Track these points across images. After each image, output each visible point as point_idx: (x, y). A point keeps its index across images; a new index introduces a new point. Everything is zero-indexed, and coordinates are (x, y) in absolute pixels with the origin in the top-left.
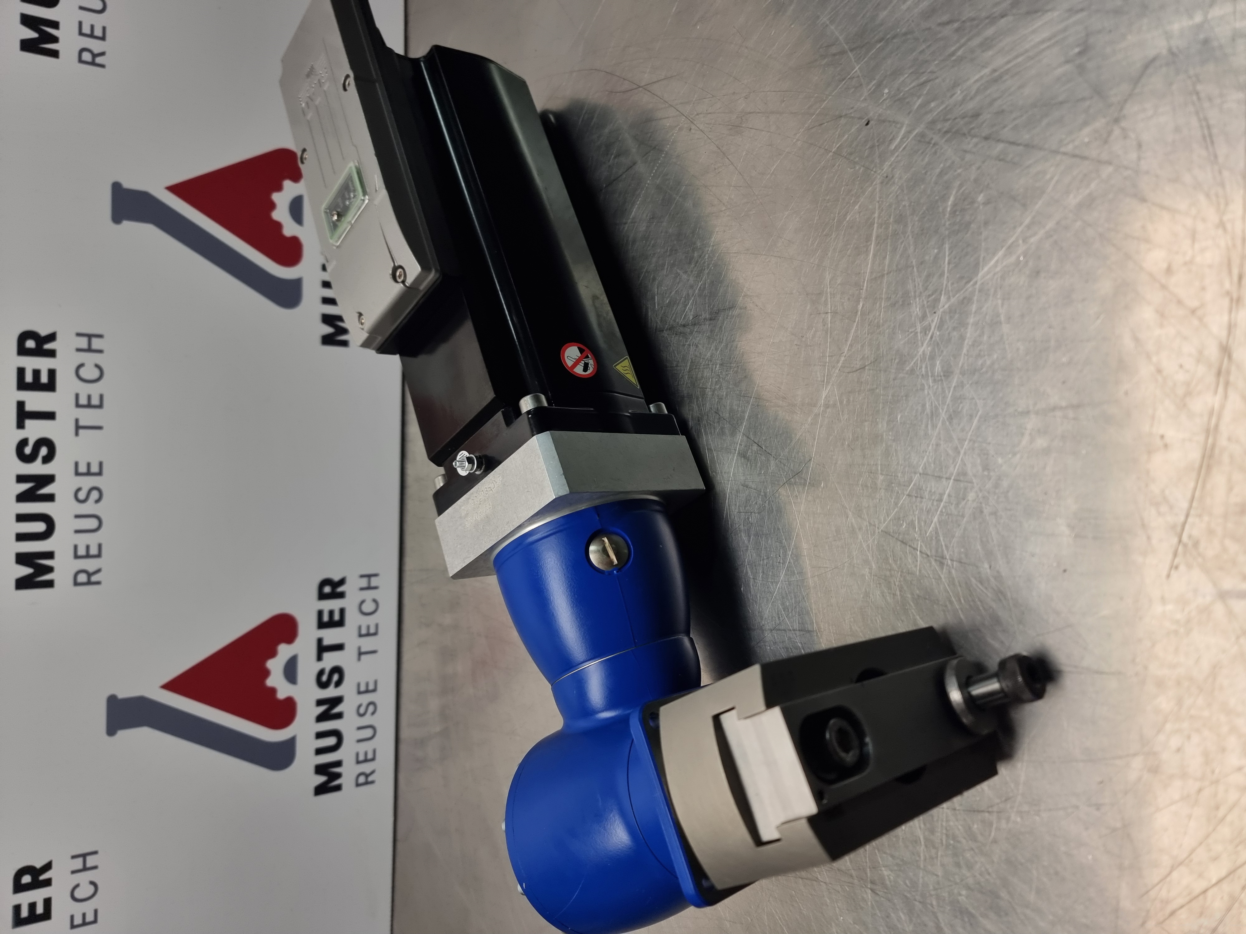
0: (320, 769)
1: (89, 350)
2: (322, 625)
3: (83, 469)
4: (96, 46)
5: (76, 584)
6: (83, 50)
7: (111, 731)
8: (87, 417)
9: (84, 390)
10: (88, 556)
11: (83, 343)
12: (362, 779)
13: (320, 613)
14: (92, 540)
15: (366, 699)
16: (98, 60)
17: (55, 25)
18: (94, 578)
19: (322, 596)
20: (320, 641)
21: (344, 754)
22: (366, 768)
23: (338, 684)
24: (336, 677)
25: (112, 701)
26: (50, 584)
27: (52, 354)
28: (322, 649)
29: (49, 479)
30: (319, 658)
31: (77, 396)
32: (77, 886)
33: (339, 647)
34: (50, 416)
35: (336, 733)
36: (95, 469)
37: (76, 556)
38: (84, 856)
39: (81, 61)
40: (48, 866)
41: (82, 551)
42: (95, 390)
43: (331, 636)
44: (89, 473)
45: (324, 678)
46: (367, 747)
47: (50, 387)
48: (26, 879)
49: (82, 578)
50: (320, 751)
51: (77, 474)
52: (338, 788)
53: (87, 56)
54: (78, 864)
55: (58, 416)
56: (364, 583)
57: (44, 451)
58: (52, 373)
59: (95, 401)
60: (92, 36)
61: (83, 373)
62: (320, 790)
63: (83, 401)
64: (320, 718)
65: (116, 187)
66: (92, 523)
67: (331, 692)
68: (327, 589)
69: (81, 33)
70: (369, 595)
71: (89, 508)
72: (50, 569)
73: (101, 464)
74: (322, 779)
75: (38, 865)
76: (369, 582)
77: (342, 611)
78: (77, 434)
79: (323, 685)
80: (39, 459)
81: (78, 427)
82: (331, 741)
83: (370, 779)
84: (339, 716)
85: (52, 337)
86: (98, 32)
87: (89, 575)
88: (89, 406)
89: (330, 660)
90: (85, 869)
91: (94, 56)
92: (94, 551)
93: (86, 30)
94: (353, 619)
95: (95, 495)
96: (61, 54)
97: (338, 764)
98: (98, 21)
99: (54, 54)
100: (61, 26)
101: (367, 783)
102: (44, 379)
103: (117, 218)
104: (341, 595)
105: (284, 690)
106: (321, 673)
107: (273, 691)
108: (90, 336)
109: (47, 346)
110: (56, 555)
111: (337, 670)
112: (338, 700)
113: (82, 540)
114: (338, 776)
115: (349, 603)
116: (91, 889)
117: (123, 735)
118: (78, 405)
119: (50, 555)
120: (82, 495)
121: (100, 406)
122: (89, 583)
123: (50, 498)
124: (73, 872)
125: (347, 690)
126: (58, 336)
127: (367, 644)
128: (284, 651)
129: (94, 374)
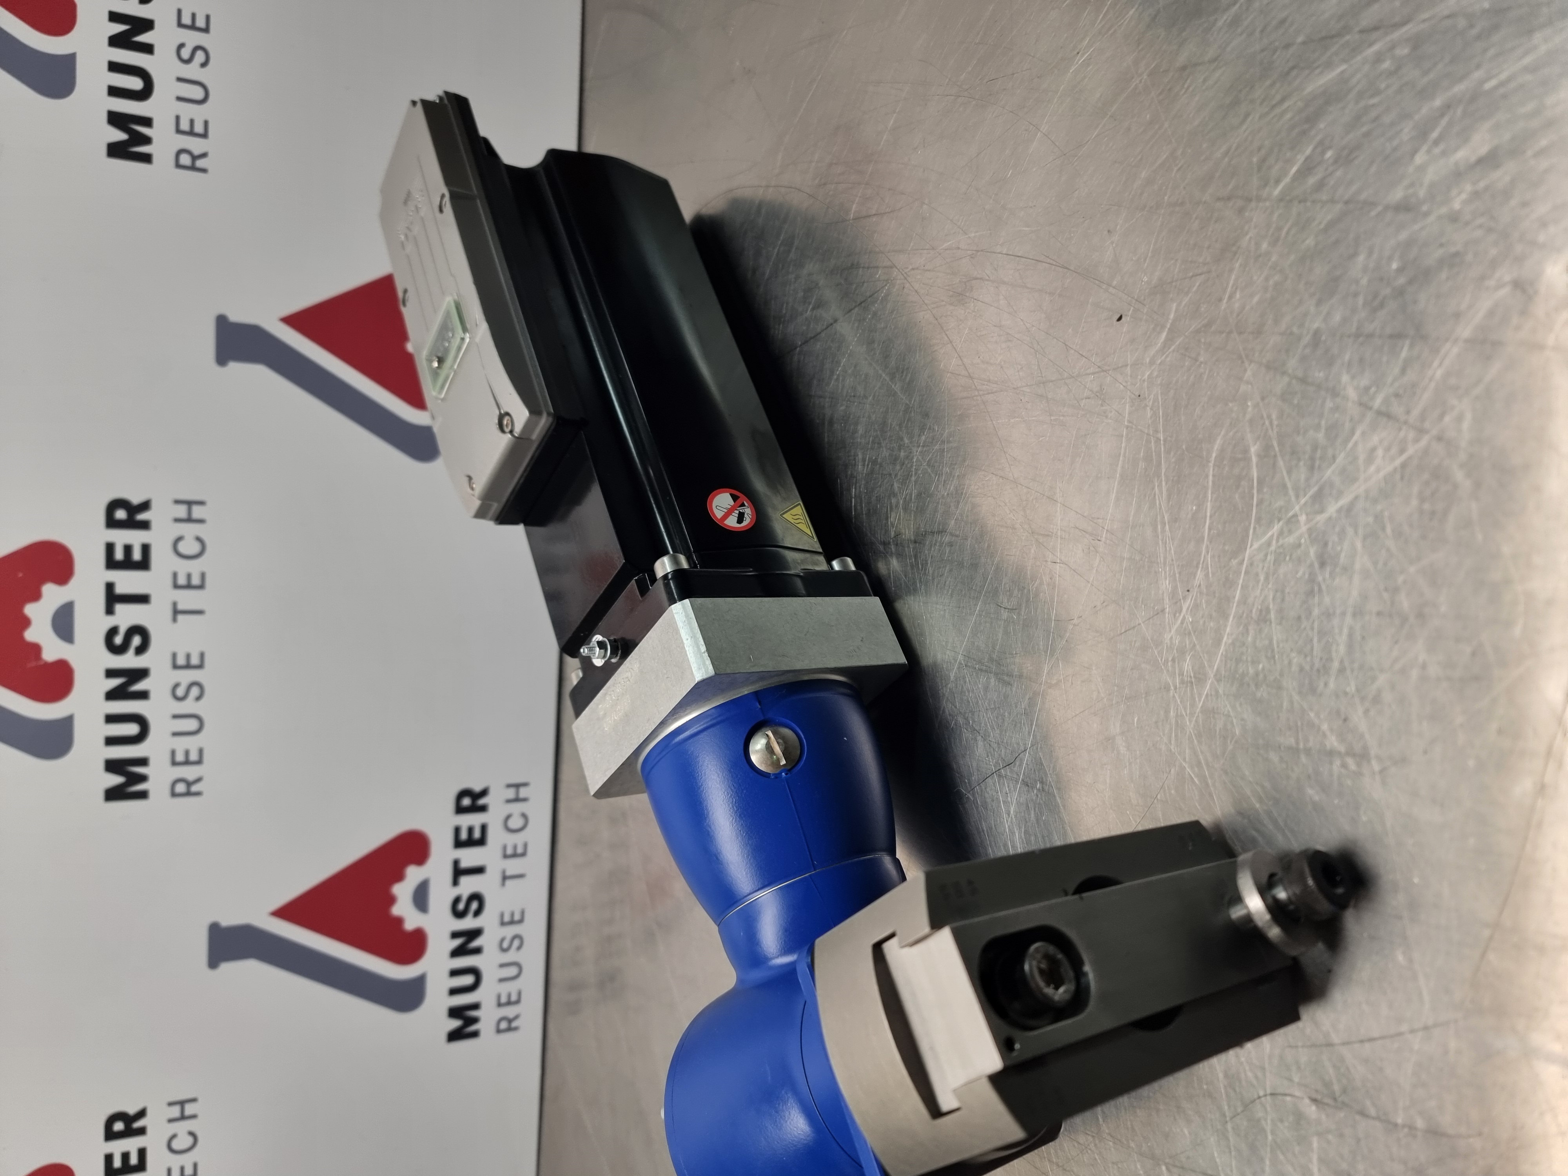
0: (454, 1012)
1: (189, 520)
2: (459, 844)
3: (181, 661)
4: (196, 145)
5: (174, 794)
6: (180, 152)
7: (214, 962)
8: (187, 599)
9: (183, 567)
10: (187, 762)
11: (181, 511)
12: (503, 1025)
13: (457, 830)
14: (192, 744)
15: (510, 931)
16: (200, 163)
17: (147, 122)
18: (194, 788)
19: (460, 810)
20: (456, 863)
21: (484, 995)
22: (510, 1011)
23: (477, 913)
24: (474, 905)
25: (215, 929)
26: (143, 795)
27: (145, 525)
28: (459, 872)
29: (141, 674)
30: (455, 883)
31: (175, 575)
32: (174, 1136)
33: (479, 870)
34: (143, 599)
35: (474, 971)
36: (195, 661)
37: (174, 763)
38: (182, 1103)
39: (178, 165)
40: (142, 1114)
41: (180, 757)
42: (194, 568)
43: (469, 857)
44: (188, 666)
45: (461, 906)
46: (511, 988)
47: (144, 564)
48: (119, 1126)
49: (181, 788)
50: (454, 992)
51: (175, 667)
52: (475, 1034)
53: (185, 159)
54: (175, 1111)
55: (153, 599)
56: (511, 793)
57: (136, 641)
58: (146, 549)
59: (196, 581)
60: (191, 133)
61: (183, 548)
62: (454, 1036)
63: (182, 581)
64: (457, 953)
65: (222, 321)
66: (192, 725)
67: (468, 923)
68: (466, 802)
69: (179, 131)
70: (517, 808)
71: (187, 706)
72: (143, 778)
73: (202, 656)
74: (456, 1023)
76: (517, 793)
77: (484, 828)
78: (175, 620)
79: (459, 915)
80: (131, 651)
81: (176, 612)
82: (468, 980)
83: (514, 1024)
84: (478, 951)
85: (145, 506)
86: (199, 128)
87: (189, 784)
88: (189, 586)
89: (468, 885)
90: (183, 1117)
91: (195, 158)
92: (194, 757)
93: (185, 126)
94: (496, 836)
95: (195, 691)
96: (155, 159)
97: (476, 1006)
98: (198, 113)
99: (147, 158)
100: (155, 123)
101: (509, 1029)
102: (137, 556)
103: (222, 359)
104: (483, 809)
105: (412, 920)
106: (457, 900)
107: (399, 921)
108: (189, 504)
109: (141, 517)
110: (152, 762)
111: (476, 897)
112: (476, 933)
113: (181, 745)
114: (475, 1020)
115: (492, 818)
116: (189, 1140)
117: (227, 968)
118: (176, 586)
119: (143, 762)
120: (180, 692)
121: (201, 587)
122: (188, 794)
123: (143, 695)
124: (171, 1121)
125: (487, 921)
126: (154, 505)
127: (513, 866)
128: (414, 874)
129: (195, 548)
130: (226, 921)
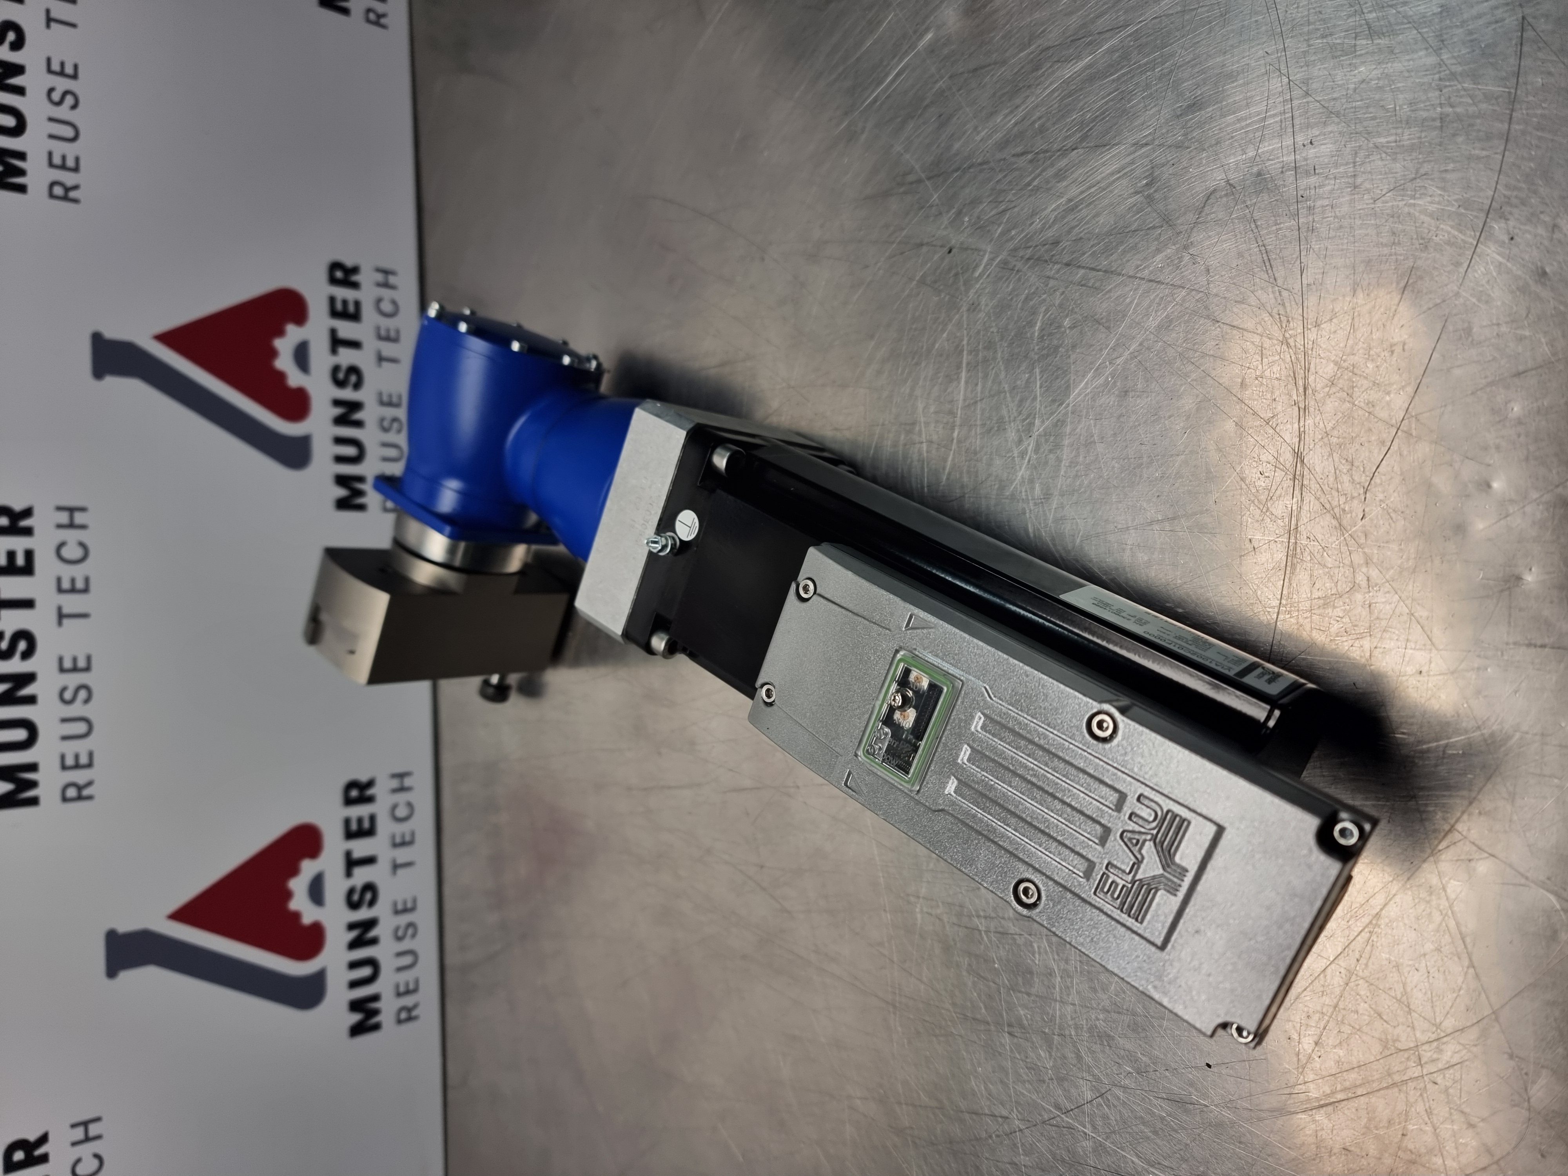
0: (356, 1006)
1: (71, 525)
2: (350, 835)
3: (68, 664)
4: (69, 178)
5: (65, 799)
6: (53, 184)
7: (112, 972)
8: (71, 603)
9: (67, 572)
10: (77, 766)
11: (64, 518)
12: (403, 1015)
13: (347, 822)
14: (81, 747)
15: (404, 919)
16: (72, 194)
17: (22, 156)
18: (85, 792)
19: (349, 802)
20: (348, 854)
21: (383, 986)
22: (408, 1001)
23: (372, 903)
24: (368, 896)
25: (112, 937)
26: (34, 802)
27: (28, 532)
28: (351, 863)
29: (29, 678)
30: (349, 874)
31: (59, 580)
32: (79, 1161)
33: (370, 860)
34: (27, 604)
35: (372, 962)
36: (82, 663)
37: (64, 767)
38: (85, 1124)
39: (52, 196)
40: (43, 1139)
41: (70, 761)
42: (78, 572)
43: (361, 848)
44: (75, 669)
45: (356, 897)
46: (407, 977)
47: (28, 570)
48: (19, 1156)
49: (72, 792)
50: (354, 984)
51: (62, 670)
52: (376, 1027)
53: (58, 191)
54: (79, 1133)
55: (38, 604)
56: (395, 783)
57: (22, 645)
58: (29, 555)
59: (80, 585)
60: (63, 167)
61: (66, 553)
62: (357, 1030)
63: (66, 585)
64: (354, 945)
65: (97, 339)
66: (81, 728)
67: (363, 914)
68: (354, 793)
69: (51, 165)
70: (401, 798)
71: (76, 709)
72: (33, 784)
73: (89, 659)
74: (356, 1017)
75: (32, 1137)
76: (402, 782)
77: (372, 818)
78: (60, 623)
79: (354, 905)
80: (18, 656)
81: (61, 616)
82: (365, 972)
83: (414, 1013)
84: (374, 941)
85: (27, 513)
86: (70, 163)
87: (80, 788)
88: (73, 590)
89: (362, 875)
90: (87, 1139)
91: (67, 190)
92: (84, 760)
93: (57, 160)
94: (385, 826)
95: (83, 694)
96: (30, 189)
97: (375, 998)
98: (70, 151)
99: (21, 189)
100: (29, 157)
101: (410, 1019)
102: (20, 561)
103: (99, 373)
104: (370, 800)
105: (309, 914)
106: (351, 892)
107: (297, 916)
108: (71, 510)
109: (24, 523)
110: (41, 767)
111: (370, 887)
112: (371, 924)
113: (70, 749)
114: (376, 1012)
115: (380, 808)
116: (95, 1163)
117: (126, 976)
118: (60, 590)
119: (33, 767)
120: (68, 695)
121: (86, 590)
122: (80, 798)
123: (31, 700)
124: (74, 1144)
125: (381, 910)
126: (36, 511)
127: (402, 855)
128: (308, 868)
129: (78, 553)
130: (124, 927)
